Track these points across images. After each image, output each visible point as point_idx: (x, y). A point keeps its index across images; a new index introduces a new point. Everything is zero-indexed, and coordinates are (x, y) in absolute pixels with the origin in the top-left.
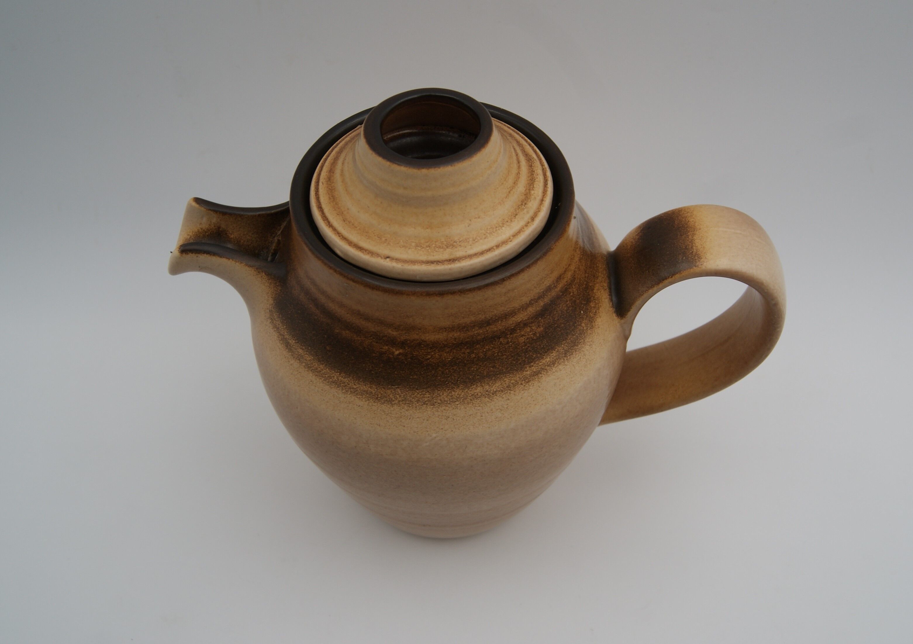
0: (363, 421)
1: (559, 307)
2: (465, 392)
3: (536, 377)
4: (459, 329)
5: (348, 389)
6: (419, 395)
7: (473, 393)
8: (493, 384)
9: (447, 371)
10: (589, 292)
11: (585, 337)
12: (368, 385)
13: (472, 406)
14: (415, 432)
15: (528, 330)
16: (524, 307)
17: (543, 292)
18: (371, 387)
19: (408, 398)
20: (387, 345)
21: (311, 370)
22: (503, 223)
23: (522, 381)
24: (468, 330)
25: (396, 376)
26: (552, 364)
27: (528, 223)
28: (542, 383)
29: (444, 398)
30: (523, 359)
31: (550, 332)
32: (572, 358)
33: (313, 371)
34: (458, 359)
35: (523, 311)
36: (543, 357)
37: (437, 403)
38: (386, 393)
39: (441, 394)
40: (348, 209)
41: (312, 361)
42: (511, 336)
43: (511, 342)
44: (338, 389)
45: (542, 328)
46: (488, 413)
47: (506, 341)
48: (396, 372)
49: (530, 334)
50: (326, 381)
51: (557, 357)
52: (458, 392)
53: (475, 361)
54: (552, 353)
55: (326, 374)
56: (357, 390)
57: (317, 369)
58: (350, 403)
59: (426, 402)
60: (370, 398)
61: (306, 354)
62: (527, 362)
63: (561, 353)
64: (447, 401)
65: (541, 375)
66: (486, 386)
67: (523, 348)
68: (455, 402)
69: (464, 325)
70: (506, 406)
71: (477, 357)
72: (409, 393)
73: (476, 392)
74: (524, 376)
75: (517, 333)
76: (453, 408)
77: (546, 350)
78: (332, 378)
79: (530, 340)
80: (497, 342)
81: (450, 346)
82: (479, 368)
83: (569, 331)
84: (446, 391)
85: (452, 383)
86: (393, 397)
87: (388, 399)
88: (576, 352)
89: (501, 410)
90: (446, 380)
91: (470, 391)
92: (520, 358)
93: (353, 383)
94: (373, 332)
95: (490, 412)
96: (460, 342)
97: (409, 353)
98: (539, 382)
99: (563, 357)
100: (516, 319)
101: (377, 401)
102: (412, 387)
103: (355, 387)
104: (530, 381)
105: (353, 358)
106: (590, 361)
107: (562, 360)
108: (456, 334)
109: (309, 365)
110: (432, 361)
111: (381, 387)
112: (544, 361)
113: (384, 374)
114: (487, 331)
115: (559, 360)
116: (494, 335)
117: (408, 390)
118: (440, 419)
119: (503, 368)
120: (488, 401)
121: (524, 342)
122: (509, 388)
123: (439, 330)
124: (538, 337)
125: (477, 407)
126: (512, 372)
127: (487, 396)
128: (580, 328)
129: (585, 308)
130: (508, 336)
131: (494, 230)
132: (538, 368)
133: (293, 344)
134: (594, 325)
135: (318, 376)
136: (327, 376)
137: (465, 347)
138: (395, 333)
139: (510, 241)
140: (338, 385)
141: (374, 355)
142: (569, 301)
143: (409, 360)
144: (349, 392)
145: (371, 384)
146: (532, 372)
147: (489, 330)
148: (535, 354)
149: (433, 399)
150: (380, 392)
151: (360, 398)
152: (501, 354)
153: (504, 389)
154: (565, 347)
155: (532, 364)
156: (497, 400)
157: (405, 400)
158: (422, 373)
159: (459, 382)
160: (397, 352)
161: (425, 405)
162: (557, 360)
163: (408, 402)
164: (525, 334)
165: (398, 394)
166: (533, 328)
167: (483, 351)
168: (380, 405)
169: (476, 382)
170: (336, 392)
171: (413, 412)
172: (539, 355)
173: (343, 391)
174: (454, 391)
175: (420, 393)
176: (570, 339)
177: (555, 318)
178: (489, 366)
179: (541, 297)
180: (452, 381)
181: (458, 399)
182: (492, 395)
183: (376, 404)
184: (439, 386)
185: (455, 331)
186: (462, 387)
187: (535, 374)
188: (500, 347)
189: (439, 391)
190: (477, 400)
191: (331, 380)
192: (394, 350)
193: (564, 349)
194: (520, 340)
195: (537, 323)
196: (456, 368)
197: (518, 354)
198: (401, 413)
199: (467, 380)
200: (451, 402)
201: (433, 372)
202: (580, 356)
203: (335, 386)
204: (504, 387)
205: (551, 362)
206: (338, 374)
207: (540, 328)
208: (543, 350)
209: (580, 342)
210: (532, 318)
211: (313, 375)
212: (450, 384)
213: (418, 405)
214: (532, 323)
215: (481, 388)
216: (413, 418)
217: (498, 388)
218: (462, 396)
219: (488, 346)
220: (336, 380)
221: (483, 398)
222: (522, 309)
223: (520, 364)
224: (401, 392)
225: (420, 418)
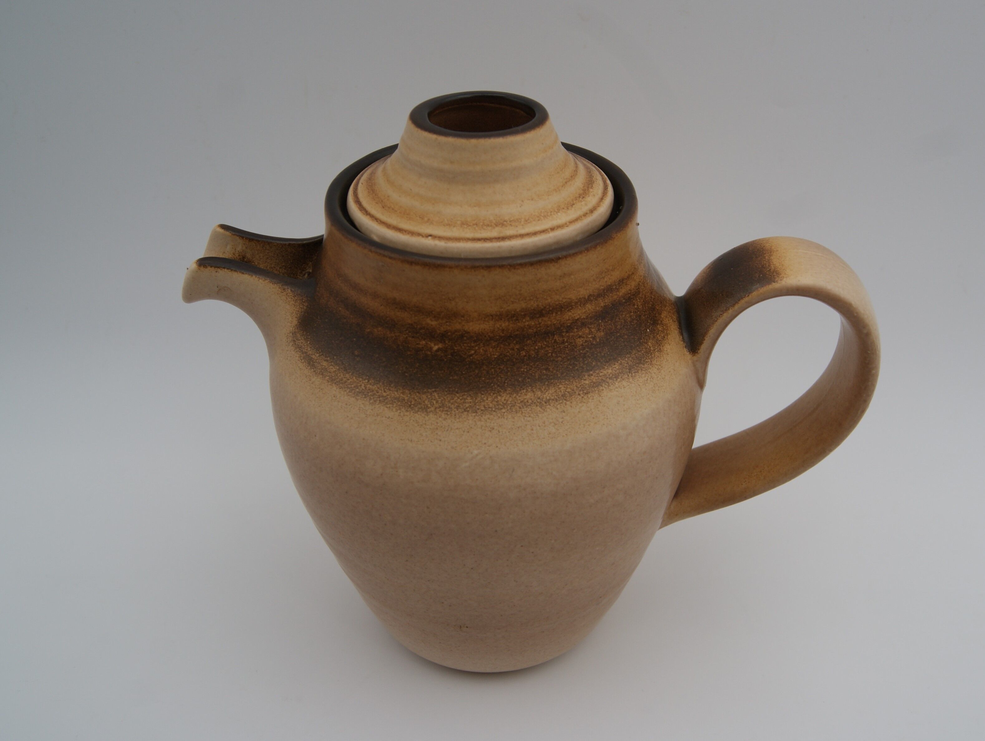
0: (392, 437)
1: (621, 315)
2: (513, 397)
3: (595, 389)
4: (508, 317)
5: (377, 398)
6: (459, 400)
7: (522, 400)
8: (546, 391)
9: (493, 370)
10: (656, 314)
11: (652, 358)
12: (400, 389)
13: (521, 416)
14: (452, 448)
15: (586, 332)
16: (583, 302)
17: (604, 290)
18: (403, 393)
19: (447, 404)
20: (424, 339)
21: (335, 383)
22: (559, 209)
23: (580, 391)
24: (517, 320)
25: (433, 377)
26: (614, 377)
27: (587, 213)
28: (603, 397)
29: (489, 404)
30: (581, 366)
31: (612, 341)
32: (637, 377)
33: (337, 383)
34: (506, 356)
35: (580, 306)
36: (604, 366)
37: (480, 410)
38: (420, 399)
39: (485, 399)
40: (388, 196)
41: (337, 373)
42: (567, 334)
43: (567, 342)
44: (365, 399)
45: (603, 333)
46: (539, 426)
47: (561, 339)
48: (433, 373)
49: (589, 336)
50: (351, 392)
51: (620, 371)
52: (505, 396)
53: (525, 360)
54: (614, 365)
55: (352, 384)
56: (387, 398)
57: (341, 381)
58: (378, 415)
59: (467, 408)
60: (402, 406)
61: (331, 365)
62: (585, 369)
63: (624, 367)
64: (492, 408)
65: (601, 388)
66: (538, 392)
67: (581, 352)
68: (501, 409)
69: (513, 312)
70: (561, 420)
71: (527, 355)
72: (447, 397)
73: (525, 399)
74: (582, 385)
75: (574, 333)
76: (499, 417)
77: (608, 360)
78: (359, 387)
79: (588, 344)
80: (551, 339)
81: (497, 339)
82: (530, 369)
83: (634, 346)
84: (491, 395)
85: (498, 386)
86: (429, 403)
87: (423, 406)
88: (642, 371)
89: (555, 424)
90: (491, 381)
91: (519, 396)
92: (577, 363)
93: (383, 390)
94: (409, 324)
95: (542, 425)
96: (508, 335)
97: (449, 347)
98: (600, 396)
99: (627, 372)
100: (573, 314)
101: (410, 410)
102: (451, 389)
103: (385, 394)
104: (589, 392)
105: (384, 360)
106: (659, 387)
107: (627, 376)
108: (504, 324)
109: (333, 377)
110: (476, 357)
111: (415, 391)
112: (605, 372)
113: (419, 375)
114: (540, 324)
115: (622, 374)
116: (548, 330)
117: (447, 394)
118: (482, 430)
119: (558, 372)
120: (540, 411)
121: (582, 345)
122: (565, 398)
123: (485, 319)
124: (598, 342)
125: (527, 417)
126: (569, 378)
127: (538, 404)
128: (646, 347)
129: (652, 327)
130: (564, 334)
131: (549, 214)
132: (598, 379)
133: (316, 358)
134: (662, 349)
135: (342, 388)
136: (353, 386)
137: (515, 342)
138: (434, 323)
139: (567, 226)
140: (365, 395)
141: (409, 353)
142: (633, 313)
143: (450, 356)
144: (378, 402)
145: (404, 389)
146: (592, 382)
147: (541, 322)
148: (595, 361)
149: (475, 404)
150: (414, 398)
151: (390, 407)
152: (555, 355)
153: (559, 398)
154: (630, 361)
155: (591, 372)
156: (550, 411)
157: (443, 406)
158: (464, 373)
159: (506, 384)
160: (436, 348)
161: (466, 413)
162: (620, 374)
163: (446, 409)
164: (583, 335)
165: (435, 400)
166: (593, 330)
167: (535, 348)
168: (413, 415)
169: (526, 386)
170: (363, 404)
171: (452, 421)
172: (599, 364)
173: (371, 402)
174: (500, 396)
175: (461, 398)
176: (634, 354)
177: (617, 326)
178: (542, 368)
179: (601, 294)
180: (499, 383)
181: (505, 405)
182: (545, 404)
183: (408, 413)
184: (483, 389)
185: (503, 319)
186: (509, 390)
187: (594, 385)
188: (554, 346)
189: (483, 394)
190: (527, 408)
191: (357, 390)
192: (432, 345)
193: (628, 363)
194: (578, 341)
195: (597, 326)
196: (504, 367)
197: (575, 357)
198: (437, 423)
199: (516, 383)
200: (497, 409)
201: (477, 371)
202: (646, 377)
203: (361, 397)
204: (559, 395)
205: (613, 375)
206: (367, 381)
207: (600, 332)
208: (604, 359)
209: (647, 362)
210: (591, 318)
211: (337, 388)
212: (496, 386)
213: (457, 412)
214: (591, 323)
215: (532, 394)
216: (451, 429)
217: (552, 396)
218: (509, 402)
219: (541, 344)
220: (363, 389)
221: (534, 406)
222: (579, 303)
223: (577, 370)
224: (439, 396)
225: (459, 429)
